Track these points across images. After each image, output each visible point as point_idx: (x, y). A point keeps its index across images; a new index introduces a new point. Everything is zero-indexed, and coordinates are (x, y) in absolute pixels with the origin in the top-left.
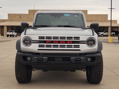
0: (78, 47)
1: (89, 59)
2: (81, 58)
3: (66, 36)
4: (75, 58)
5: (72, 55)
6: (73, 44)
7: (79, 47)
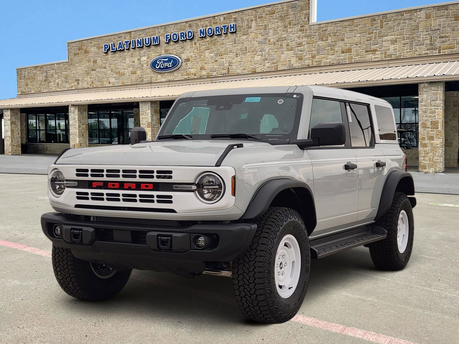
0: (168, 200)
1: (202, 240)
2: (174, 235)
3: (138, 168)
4: (158, 235)
5: (151, 226)
6: (155, 193)
7: (171, 202)
